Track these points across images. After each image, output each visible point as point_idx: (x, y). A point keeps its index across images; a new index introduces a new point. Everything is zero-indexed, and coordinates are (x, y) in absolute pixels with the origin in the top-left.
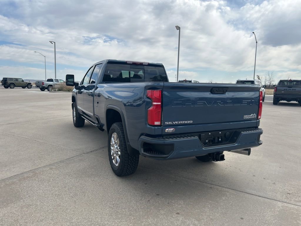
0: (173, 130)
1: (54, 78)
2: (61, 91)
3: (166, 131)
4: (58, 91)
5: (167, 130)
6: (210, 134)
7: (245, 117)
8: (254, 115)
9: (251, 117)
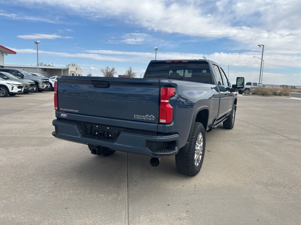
1: (258, 82)
2: (254, 95)
4: (252, 94)
6: (97, 126)
7: (135, 116)
8: (151, 117)
9: (146, 119)
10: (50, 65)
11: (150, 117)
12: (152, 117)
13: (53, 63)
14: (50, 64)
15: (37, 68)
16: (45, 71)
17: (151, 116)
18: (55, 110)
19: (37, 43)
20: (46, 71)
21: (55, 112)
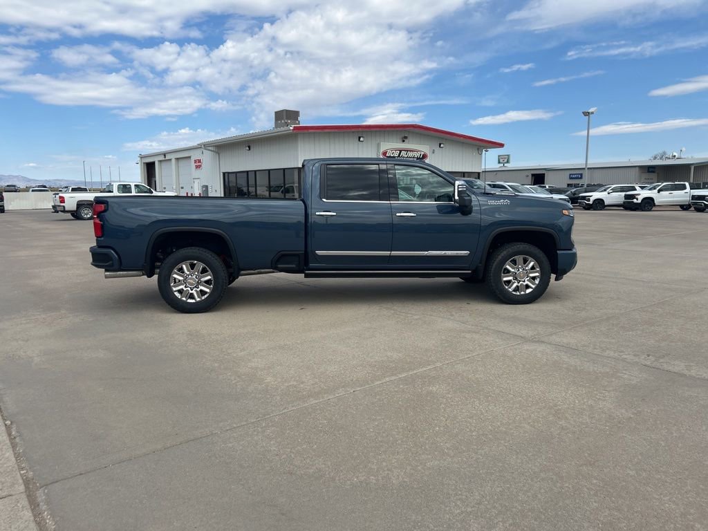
10: (675, 156)
13: (684, 149)
14: (675, 154)
15: (584, 169)
16: (649, 172)
19: (589, 113)
20: (654, 172)
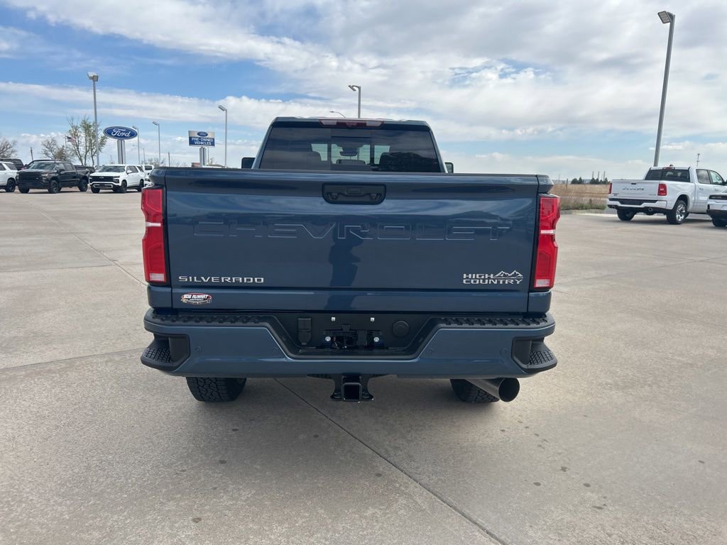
0: (205, 299)
3: (184, 301)
5: (185, 296)
6: (333, 319)
7: (467, 278)
8: (513, 276)
9: (498, 282)
11: (509, 275)
12: (515, 275)
17: (513, 273)
18: (147, 284)
21: (146, 288)
